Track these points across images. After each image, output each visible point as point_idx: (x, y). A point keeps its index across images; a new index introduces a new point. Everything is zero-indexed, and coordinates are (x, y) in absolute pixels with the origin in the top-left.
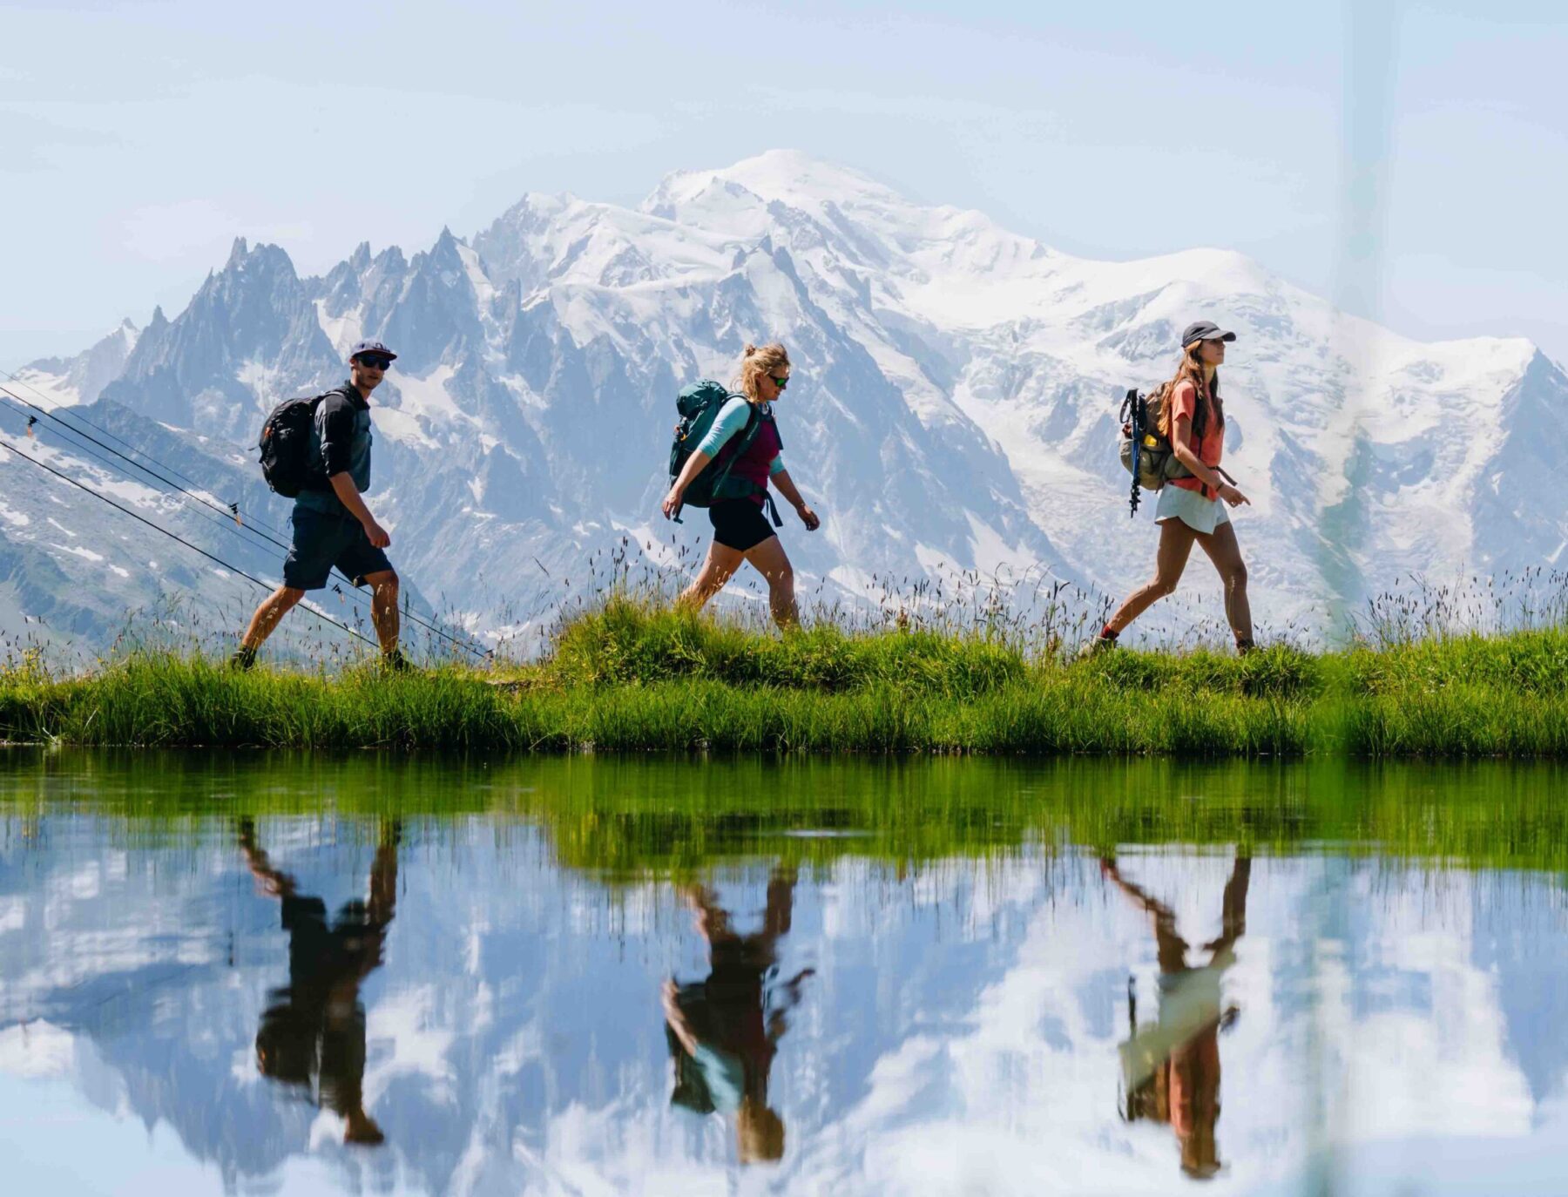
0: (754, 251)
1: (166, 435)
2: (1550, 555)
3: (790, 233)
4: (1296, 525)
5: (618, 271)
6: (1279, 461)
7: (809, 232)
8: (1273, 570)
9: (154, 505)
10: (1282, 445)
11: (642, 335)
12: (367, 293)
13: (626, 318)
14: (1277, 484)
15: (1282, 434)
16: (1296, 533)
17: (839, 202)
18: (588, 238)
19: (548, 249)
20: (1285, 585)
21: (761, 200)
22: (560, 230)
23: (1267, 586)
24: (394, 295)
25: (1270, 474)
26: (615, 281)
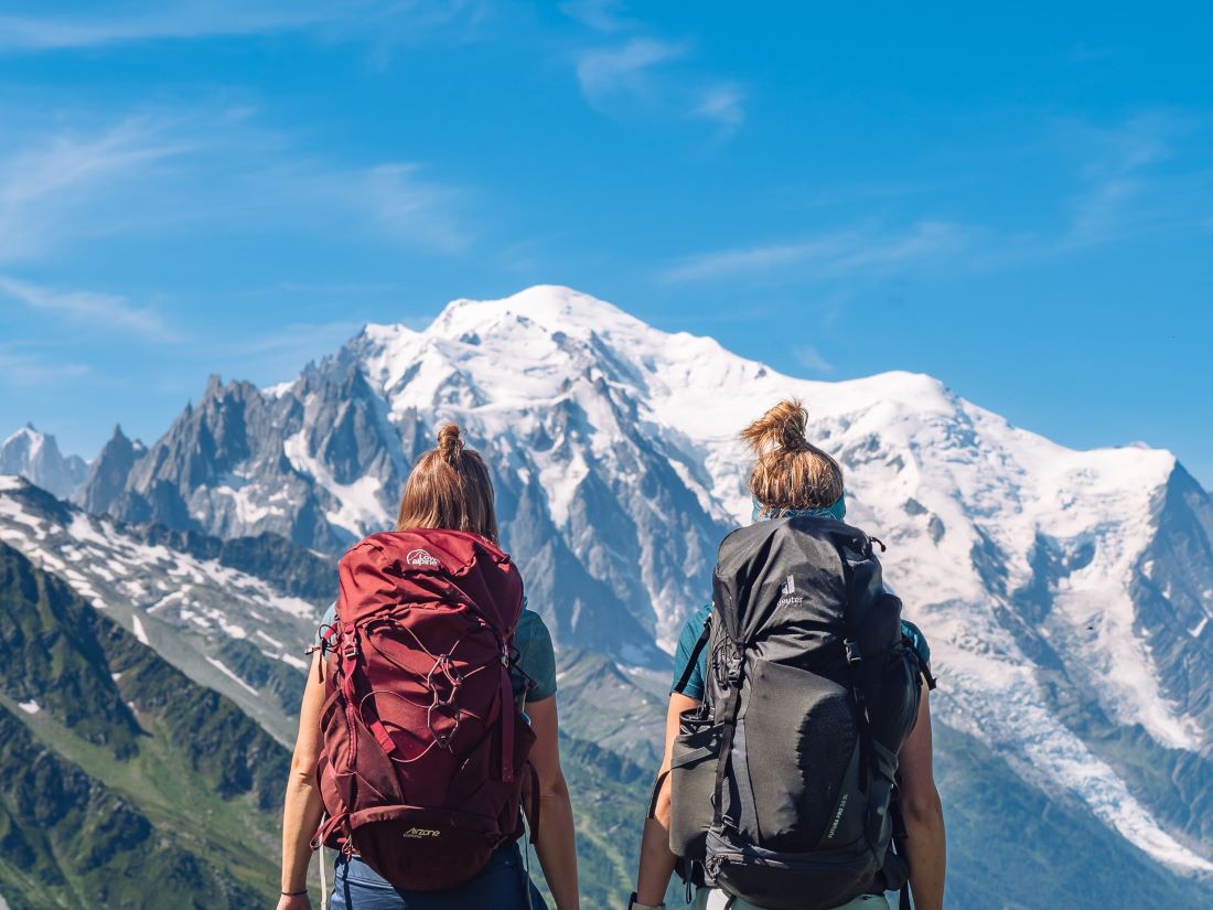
0: (578, 379)
1: (315, 560)
2: (1194, 628)
3: (571, 358)
4: (996, 604)
5: (448, 390)
6: (976, 552)
7: (586, 358)
8: (980, 641)
9: (311, 617)
10: (975, 536)
11: (492, 447)
12: (309, 418)
13: (480, 434)
14: (977, 570)
15: (976, 528)
16: (995, 611)
17: (599, 331)
18: (420, 364)
19: (385, 371)
20: (991, 654)
21: (545, 330)
22: (394, 356)
23: (977, 654)
24: (331, 421)
25: (970, 562)
26: (445, 400)
